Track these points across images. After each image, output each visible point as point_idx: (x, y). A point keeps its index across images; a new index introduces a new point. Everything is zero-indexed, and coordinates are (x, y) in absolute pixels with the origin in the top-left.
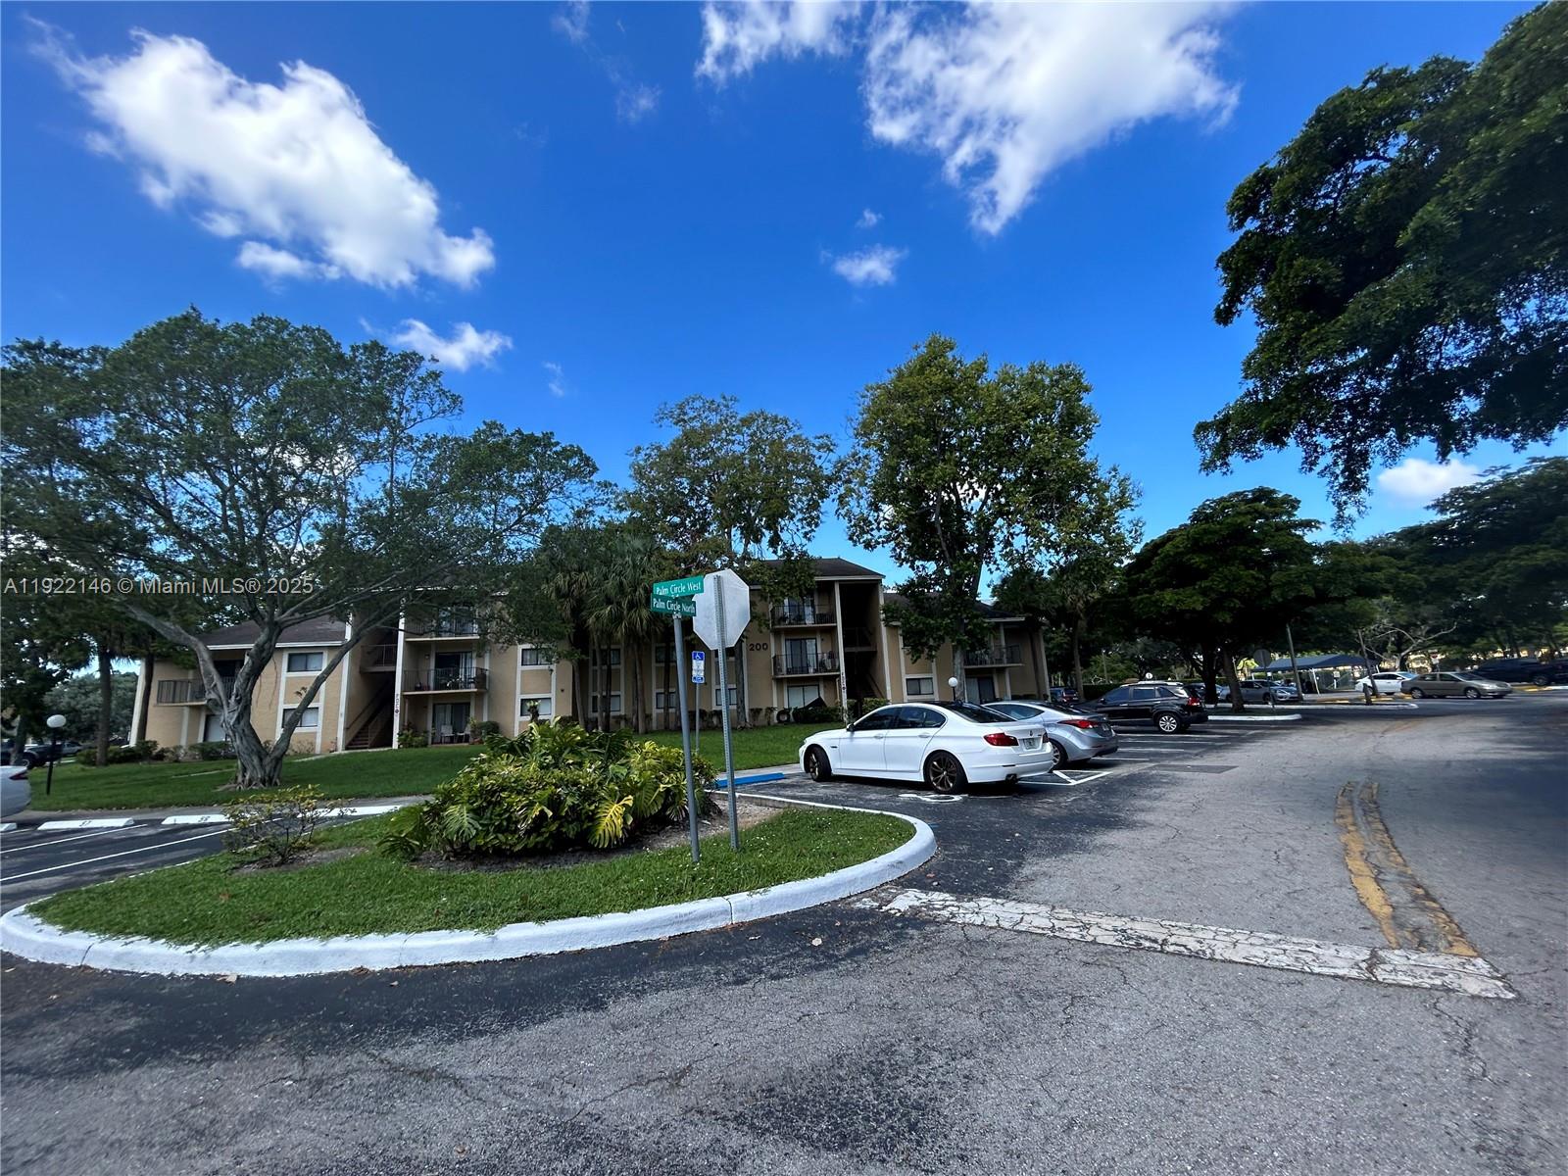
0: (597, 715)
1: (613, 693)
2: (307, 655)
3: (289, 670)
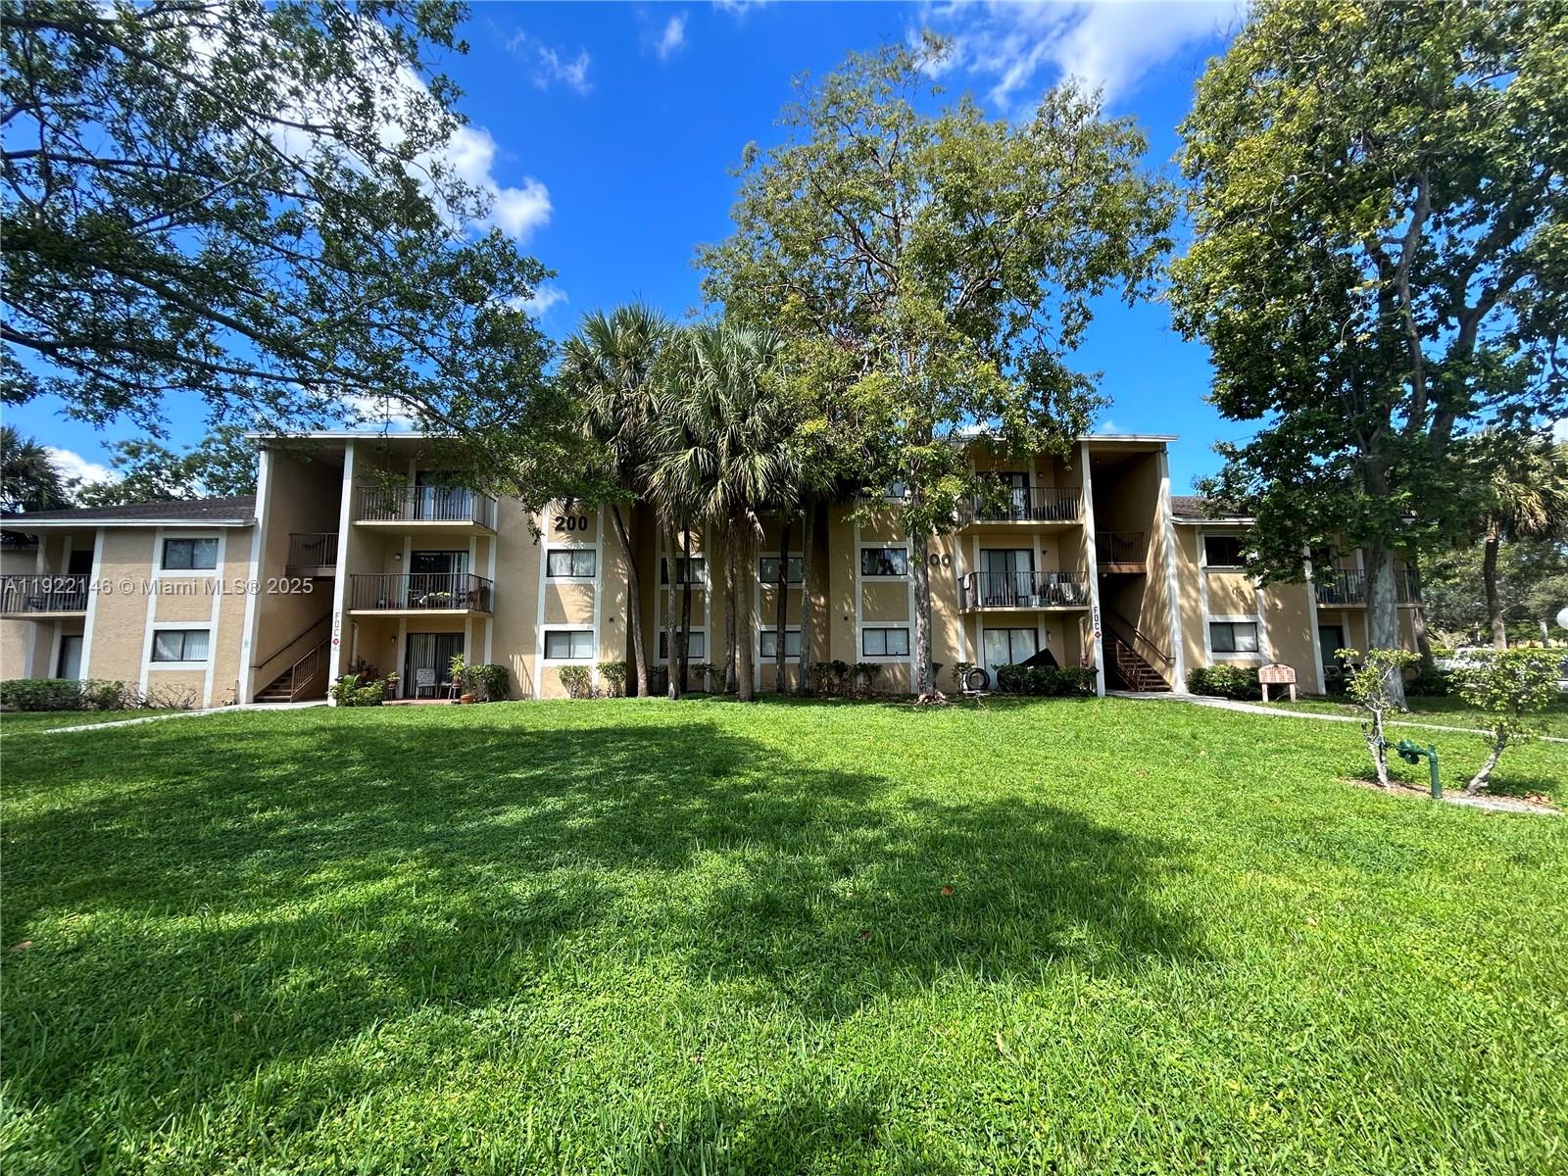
0: (666, 662)
1: (692, 629)
2: (193, 543)
3: (164, 567)
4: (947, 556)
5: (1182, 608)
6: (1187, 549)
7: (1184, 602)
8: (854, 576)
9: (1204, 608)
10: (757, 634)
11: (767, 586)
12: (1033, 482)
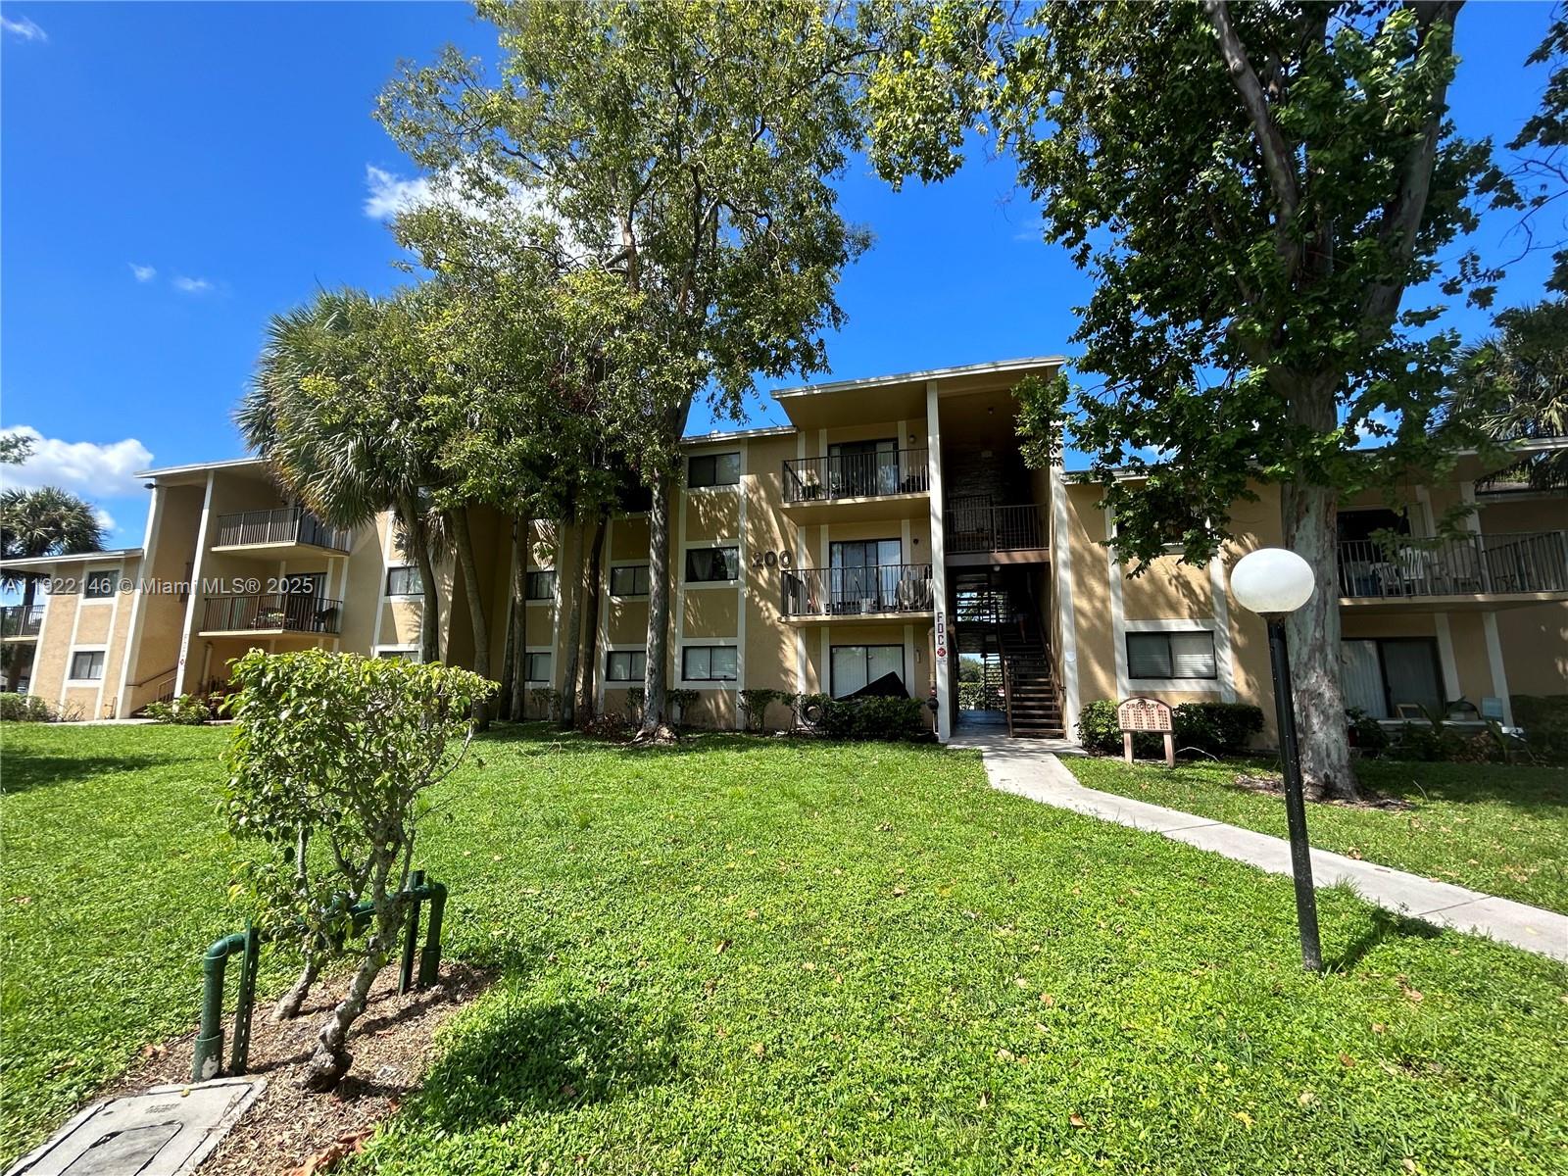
3: (86, 596)
4: (788, 553)
5: (1079, 611)
6: (1087, 522)
7: (1084, 604)
8: (676, 584)
9: (1117, 611)
10: (603, 655)
11: (616, 600)
12: (903, 444)
